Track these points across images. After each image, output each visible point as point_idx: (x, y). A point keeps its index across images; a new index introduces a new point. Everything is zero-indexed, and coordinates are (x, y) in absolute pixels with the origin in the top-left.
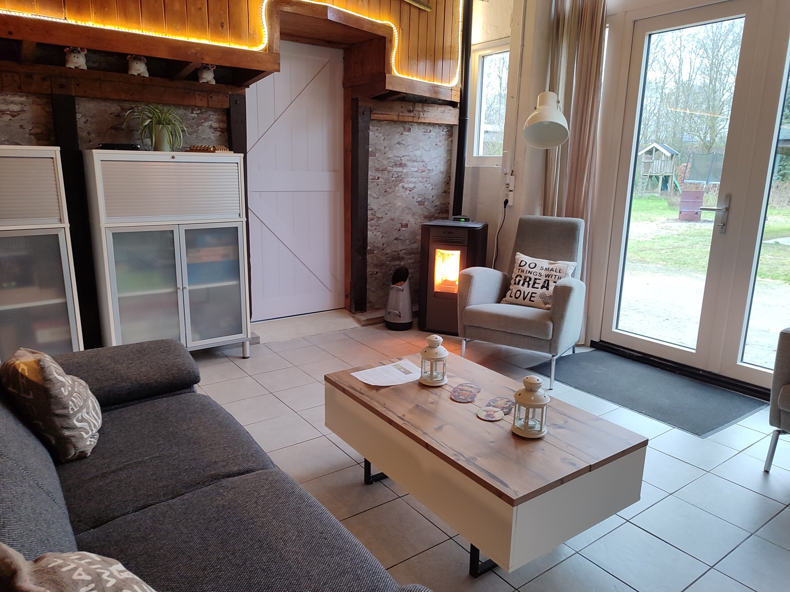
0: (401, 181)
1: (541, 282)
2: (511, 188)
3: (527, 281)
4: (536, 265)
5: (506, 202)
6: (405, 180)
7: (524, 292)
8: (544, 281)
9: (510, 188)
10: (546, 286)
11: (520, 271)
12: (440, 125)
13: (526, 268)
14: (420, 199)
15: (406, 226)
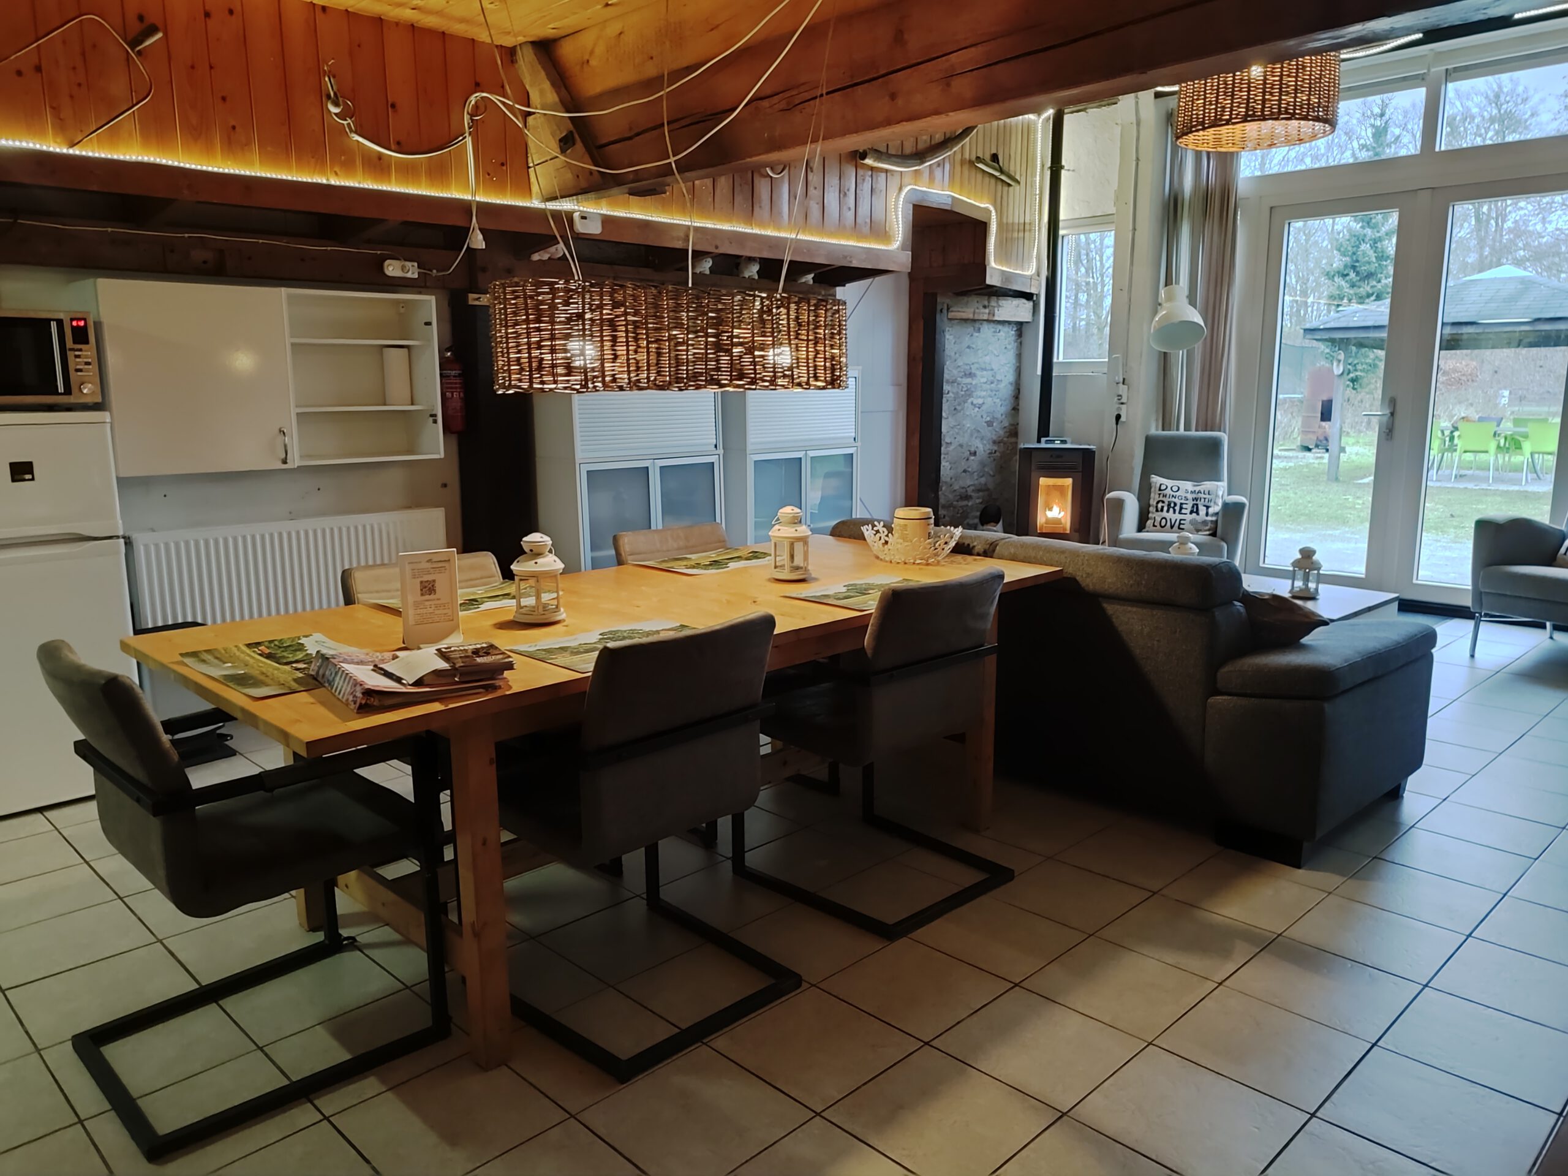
0: (970, 396)
1: (1189, 507)
2: (1124, 400)
3: (1171, 506)
4: (1179, 488)
5: (1118, 417)
6: (975, 394)
7: (1171, 520)
8: (1191, 505)
9: (1122, 401)
10: (1195, 510)
11: (1161, 495)
12: (1009, 323)
13: (1168, 492)
14: (988, 419)
15: (975, 454)
